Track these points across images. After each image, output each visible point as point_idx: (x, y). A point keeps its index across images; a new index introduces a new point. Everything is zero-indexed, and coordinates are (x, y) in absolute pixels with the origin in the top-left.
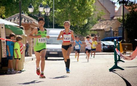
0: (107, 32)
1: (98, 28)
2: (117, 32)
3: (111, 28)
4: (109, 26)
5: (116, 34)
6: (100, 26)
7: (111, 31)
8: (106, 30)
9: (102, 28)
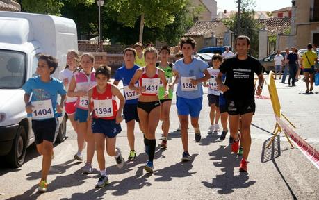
0: (207, 39)
1: (194, 33)
2: (221, 39)
3: (212, 33)
4: (210, 31)
5: (221, 43)
6: (197, 30)
7: (212, 38)
8: (205, 37)
9: (199, 34)
